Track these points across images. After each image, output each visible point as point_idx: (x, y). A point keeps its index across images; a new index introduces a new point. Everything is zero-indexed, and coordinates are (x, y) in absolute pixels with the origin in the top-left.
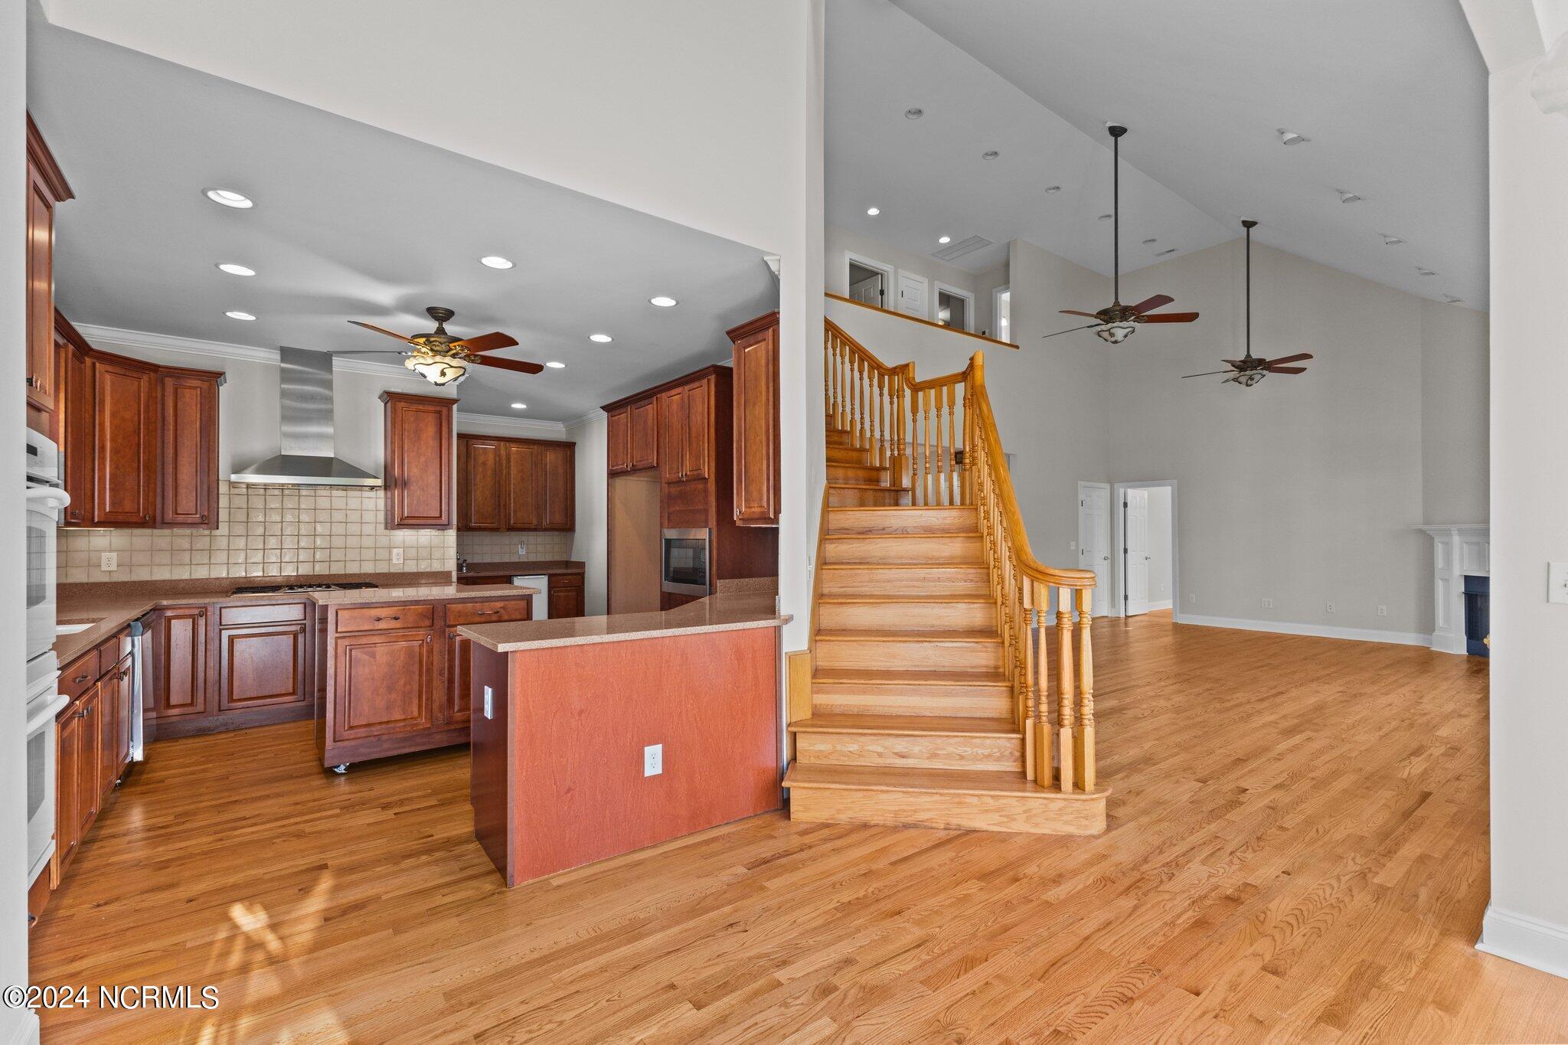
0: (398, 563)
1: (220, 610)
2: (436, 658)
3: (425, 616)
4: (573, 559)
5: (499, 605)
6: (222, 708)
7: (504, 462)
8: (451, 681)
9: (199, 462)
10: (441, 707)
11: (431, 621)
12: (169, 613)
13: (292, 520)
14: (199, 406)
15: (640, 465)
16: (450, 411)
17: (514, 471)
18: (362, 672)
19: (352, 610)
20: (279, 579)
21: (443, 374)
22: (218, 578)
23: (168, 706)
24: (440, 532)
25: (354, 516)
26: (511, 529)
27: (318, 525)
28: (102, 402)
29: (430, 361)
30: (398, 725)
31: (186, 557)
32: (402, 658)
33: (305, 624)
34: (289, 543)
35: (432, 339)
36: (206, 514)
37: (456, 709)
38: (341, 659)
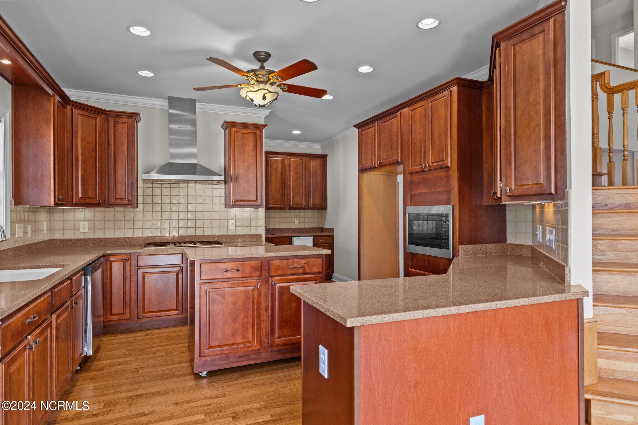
0: (233, 229)
1: (138, 257)
2: (263, 298)
3: (256, 269)
4: (326, 226)
5: (304, 261)
6: (139, 317)
7: (287, 167)
8: (273, 316)
9: (126, 167)
10: (267, 334)
11: (260, 272)
12: (112, 258)
13: (175, 202)
14: (126, 134)
15: (385, 162)
16: (262, 132)
17: (292, 173)
18: (216, 308)
19: (210, 264)
20: (169, 238)
21: (264, 98)
22: (138, 237)
23: (112, 314)
24: (256, 210)
25: (208, 200)
26: (291, 208)
27: (189, 205)
28: (77, 132)
29: (256, 89)
30: (240, 346)
31: (122, 224)
32: (241, 298)
33: (182, 267)
34: (174, 216)
35: (257, 73)
36: (131, 199)
37: (276, 337)
38: (204, 299)
